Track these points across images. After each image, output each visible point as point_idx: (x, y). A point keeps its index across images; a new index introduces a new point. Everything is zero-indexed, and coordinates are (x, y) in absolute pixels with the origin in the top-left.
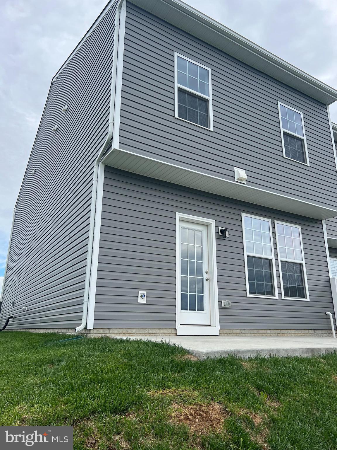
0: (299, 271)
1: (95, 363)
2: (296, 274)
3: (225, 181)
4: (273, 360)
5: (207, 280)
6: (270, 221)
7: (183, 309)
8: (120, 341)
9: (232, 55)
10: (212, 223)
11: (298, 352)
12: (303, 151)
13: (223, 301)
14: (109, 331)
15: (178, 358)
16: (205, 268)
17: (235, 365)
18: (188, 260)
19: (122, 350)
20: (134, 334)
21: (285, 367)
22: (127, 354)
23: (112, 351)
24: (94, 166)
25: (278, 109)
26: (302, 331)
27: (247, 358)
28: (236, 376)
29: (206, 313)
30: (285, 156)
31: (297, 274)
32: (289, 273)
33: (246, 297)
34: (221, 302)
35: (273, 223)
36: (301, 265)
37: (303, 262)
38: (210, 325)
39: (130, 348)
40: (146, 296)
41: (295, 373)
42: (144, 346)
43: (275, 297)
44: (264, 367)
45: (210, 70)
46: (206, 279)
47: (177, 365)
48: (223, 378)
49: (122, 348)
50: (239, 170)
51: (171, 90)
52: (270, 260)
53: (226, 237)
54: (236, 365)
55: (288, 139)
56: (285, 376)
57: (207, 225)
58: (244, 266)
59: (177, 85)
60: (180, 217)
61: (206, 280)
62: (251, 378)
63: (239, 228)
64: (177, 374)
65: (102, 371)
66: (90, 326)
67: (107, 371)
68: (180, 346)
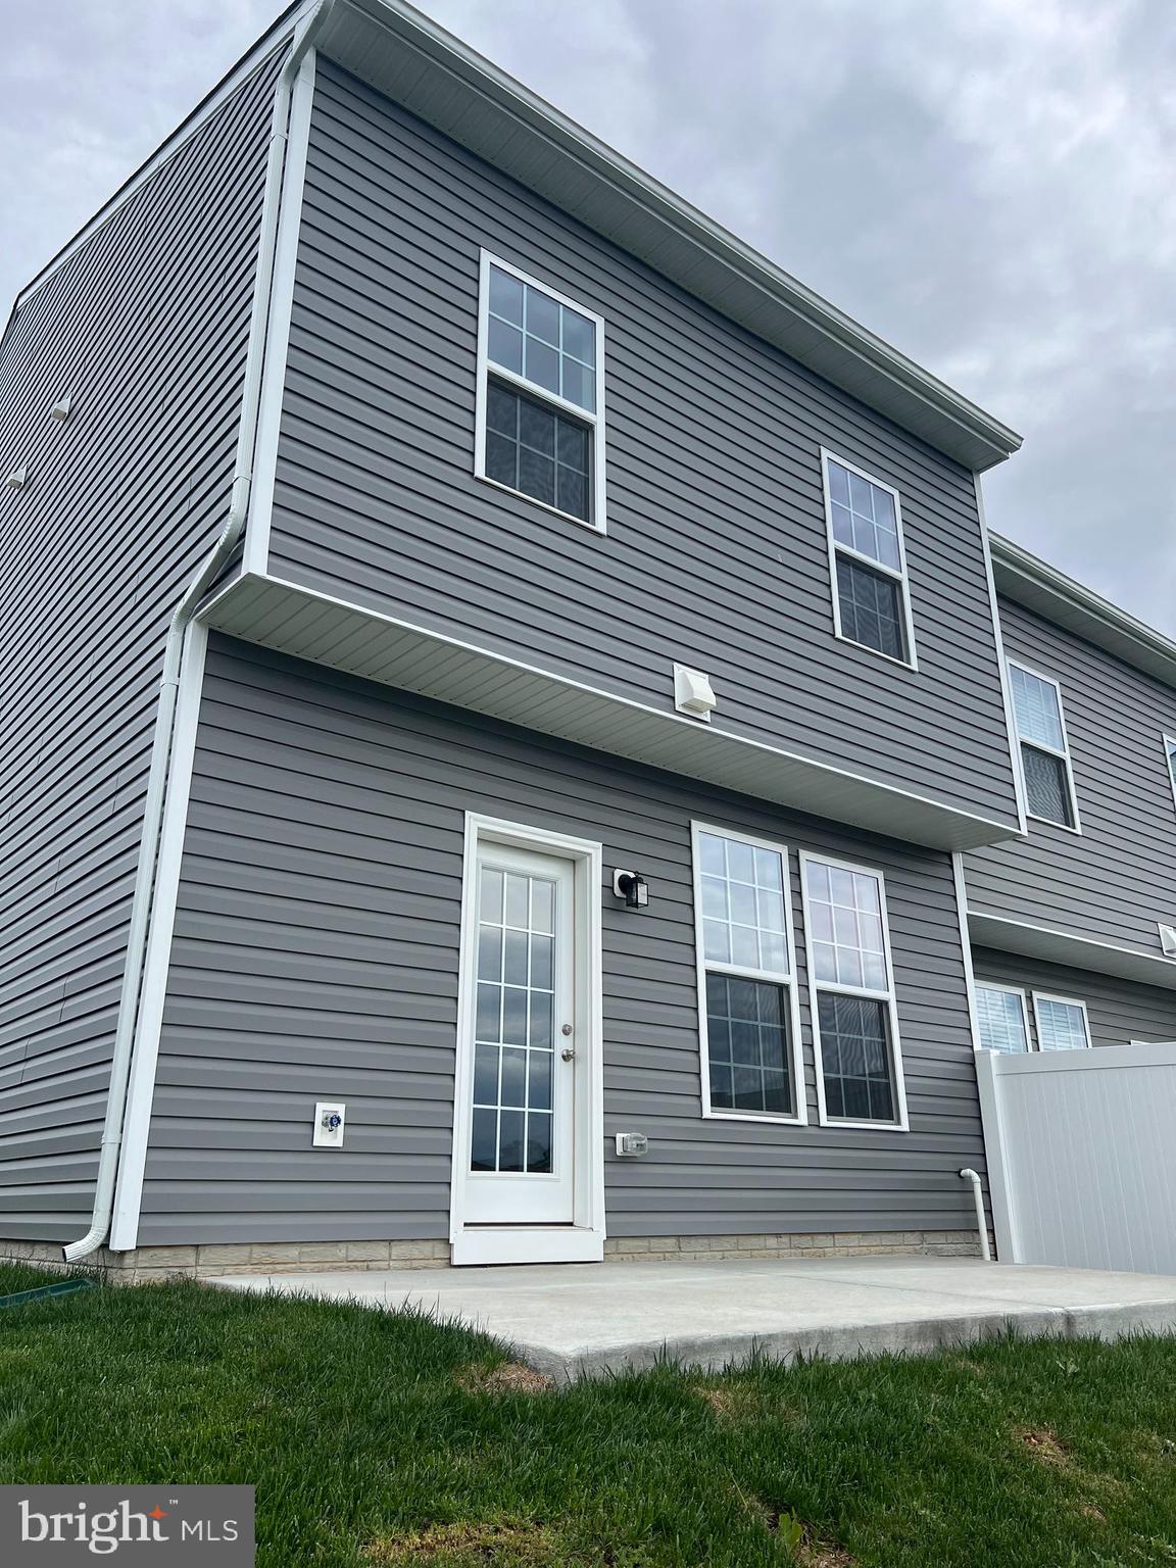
0: (876, 1028)
1: (145, 1413)
2: (865, 1038)
3: (640, 710)
4: (811, 1375)
5: (565, 1058)
6: (784, 850)
7: (477, 1166)
8: (243, 1305)
9: (674, 280)
10: (590, 854)
11: (892, 1337)
12: (896, 617)
13: (619, 1136)
14: (198, 1254)
15: (472, 1383)
16: (562, 1015)
17: (681, 1405)
18: (503, 984)
19: (252, 1347)
20: (294, 1265)
21: (855, 1401)
22: (272, 1367)
23: (214, 1355)
24: (168, 629)
25: (821, 474)
26: (884, 1236)
27: (720, 1368)
28: (688, 1450)
29: (557, 1180)
30: (839, 634)
31: (869, 1038)
32: (844, 1032)
33: (701, 1119)
34: (615, 1138)
35: (795, 858)
36: (882, 1005)
37: (890, 996)
38: (571, 1224)
39: (287, 1341)
40: (342, 1122)
41: (891, 1425)
42: (339, 1327)
43: (796, 1116)
44: (783, 1405)
45: (600, 323)
46: (565, 1053)
47: (471, 1417)
48: (641, 1466)
49: (251, 1338)
50: (688, 675)
51: (463, 378)
52: (783, 989)
53: (636, 905)
54: (685, 1403)
55: (850, 576)
56: (855, 1439)
57: (573, 861)
58: (696, 1009)
59: (485, 365)
60: (479, 828)
61: (563, 1057)
62: (743, 1456)
63: (680, 875)
64: (473, 1457)
65: (175, 1454)
66: (125, 1238)
67: (197, 1453)
68: (475, 1328)
